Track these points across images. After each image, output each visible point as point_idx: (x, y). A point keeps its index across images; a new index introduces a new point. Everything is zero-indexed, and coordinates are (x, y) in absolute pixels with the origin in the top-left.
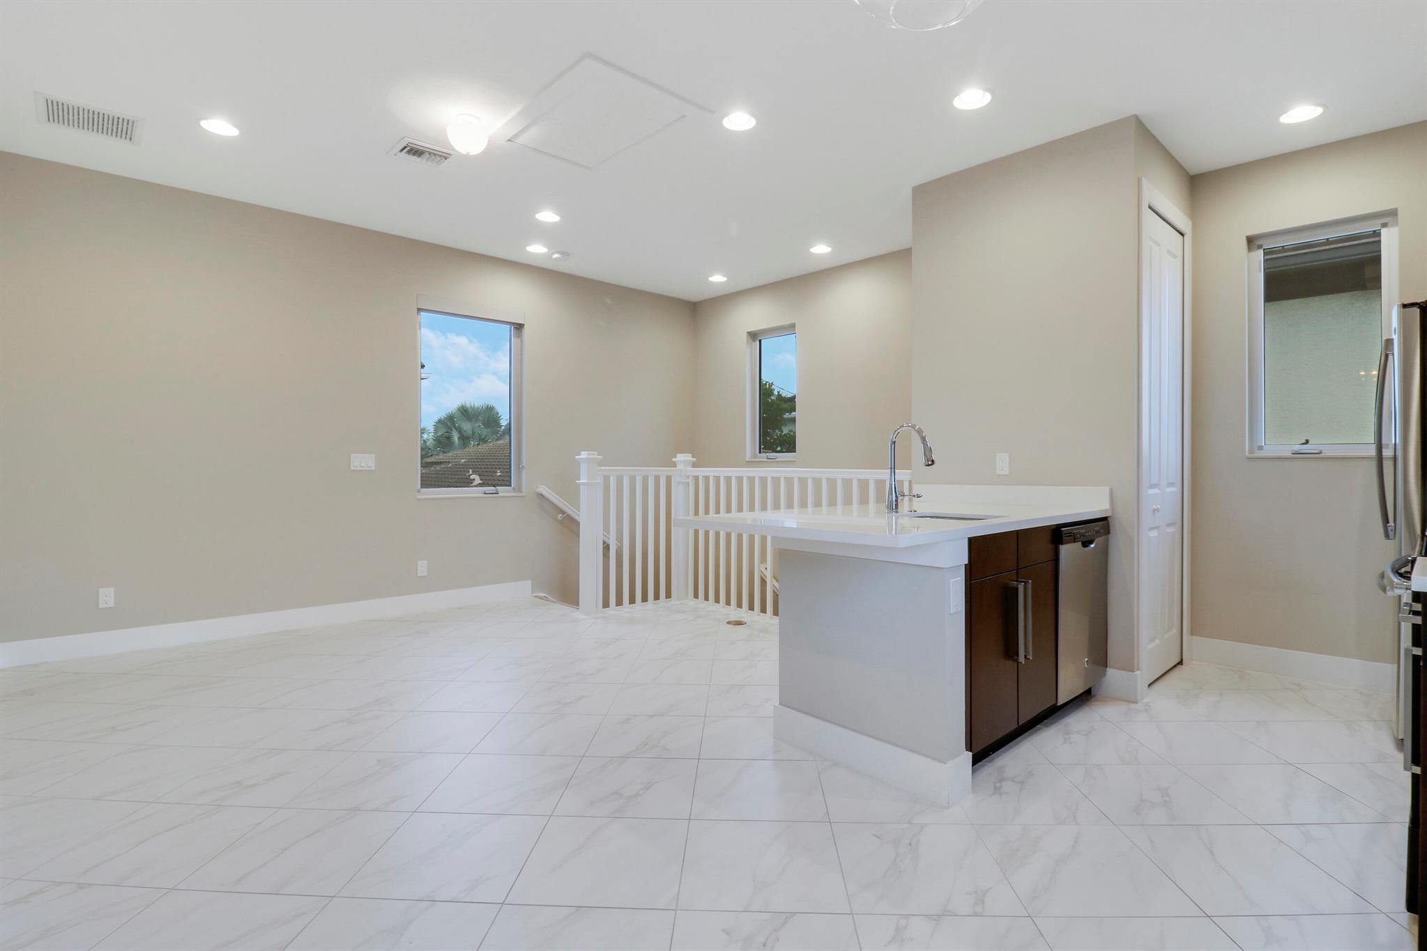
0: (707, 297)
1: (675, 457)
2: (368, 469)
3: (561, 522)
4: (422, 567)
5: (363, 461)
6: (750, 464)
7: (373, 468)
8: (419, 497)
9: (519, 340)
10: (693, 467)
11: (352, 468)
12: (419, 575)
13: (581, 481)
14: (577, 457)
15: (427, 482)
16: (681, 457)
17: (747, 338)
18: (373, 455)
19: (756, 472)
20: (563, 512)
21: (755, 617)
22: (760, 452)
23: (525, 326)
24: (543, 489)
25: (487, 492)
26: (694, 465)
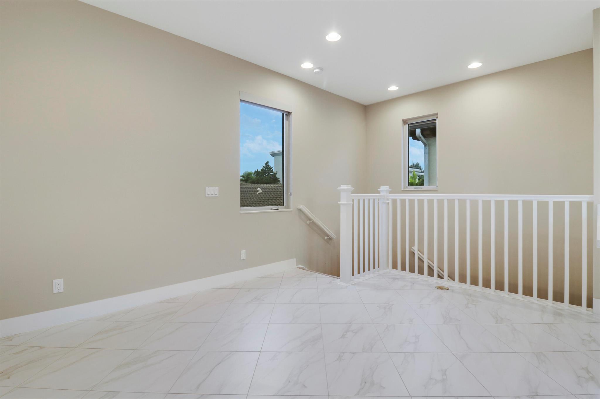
0: (369, 104)
1: (380, 188)
2: (215, 196)
3: (309, 225)
4: (243, 254)
5: (212, 191)
6: (404, 192)
7: (217, 196)
8: (242, 212)
9: (288, 122)
10: (389, 194)
11: (206, 196)
12: (241, 259)
13: (341, 202)
14: (338, 188)
15: (243, 204)
16: (382, 188)
17: (402, 124)
18: (217, 188)
19: (407, 197)
20: (310, 220)
21: (456, 285)
22: (408, 186)
23: (292, 113)
24: (301, 207)
25: (273, 209)
26: (390, 193)
